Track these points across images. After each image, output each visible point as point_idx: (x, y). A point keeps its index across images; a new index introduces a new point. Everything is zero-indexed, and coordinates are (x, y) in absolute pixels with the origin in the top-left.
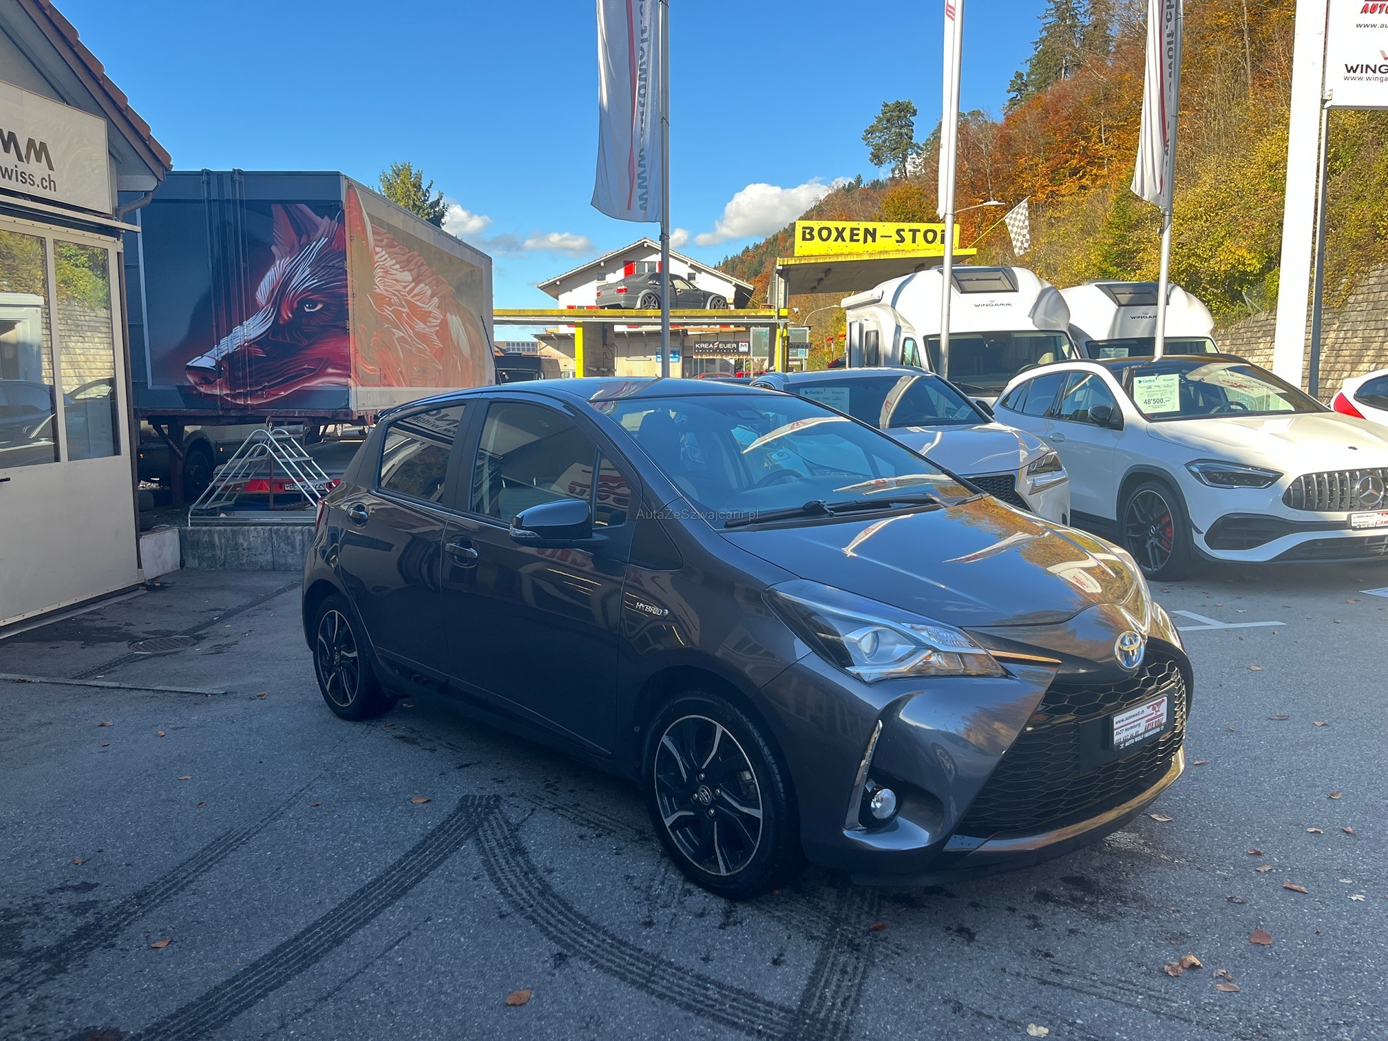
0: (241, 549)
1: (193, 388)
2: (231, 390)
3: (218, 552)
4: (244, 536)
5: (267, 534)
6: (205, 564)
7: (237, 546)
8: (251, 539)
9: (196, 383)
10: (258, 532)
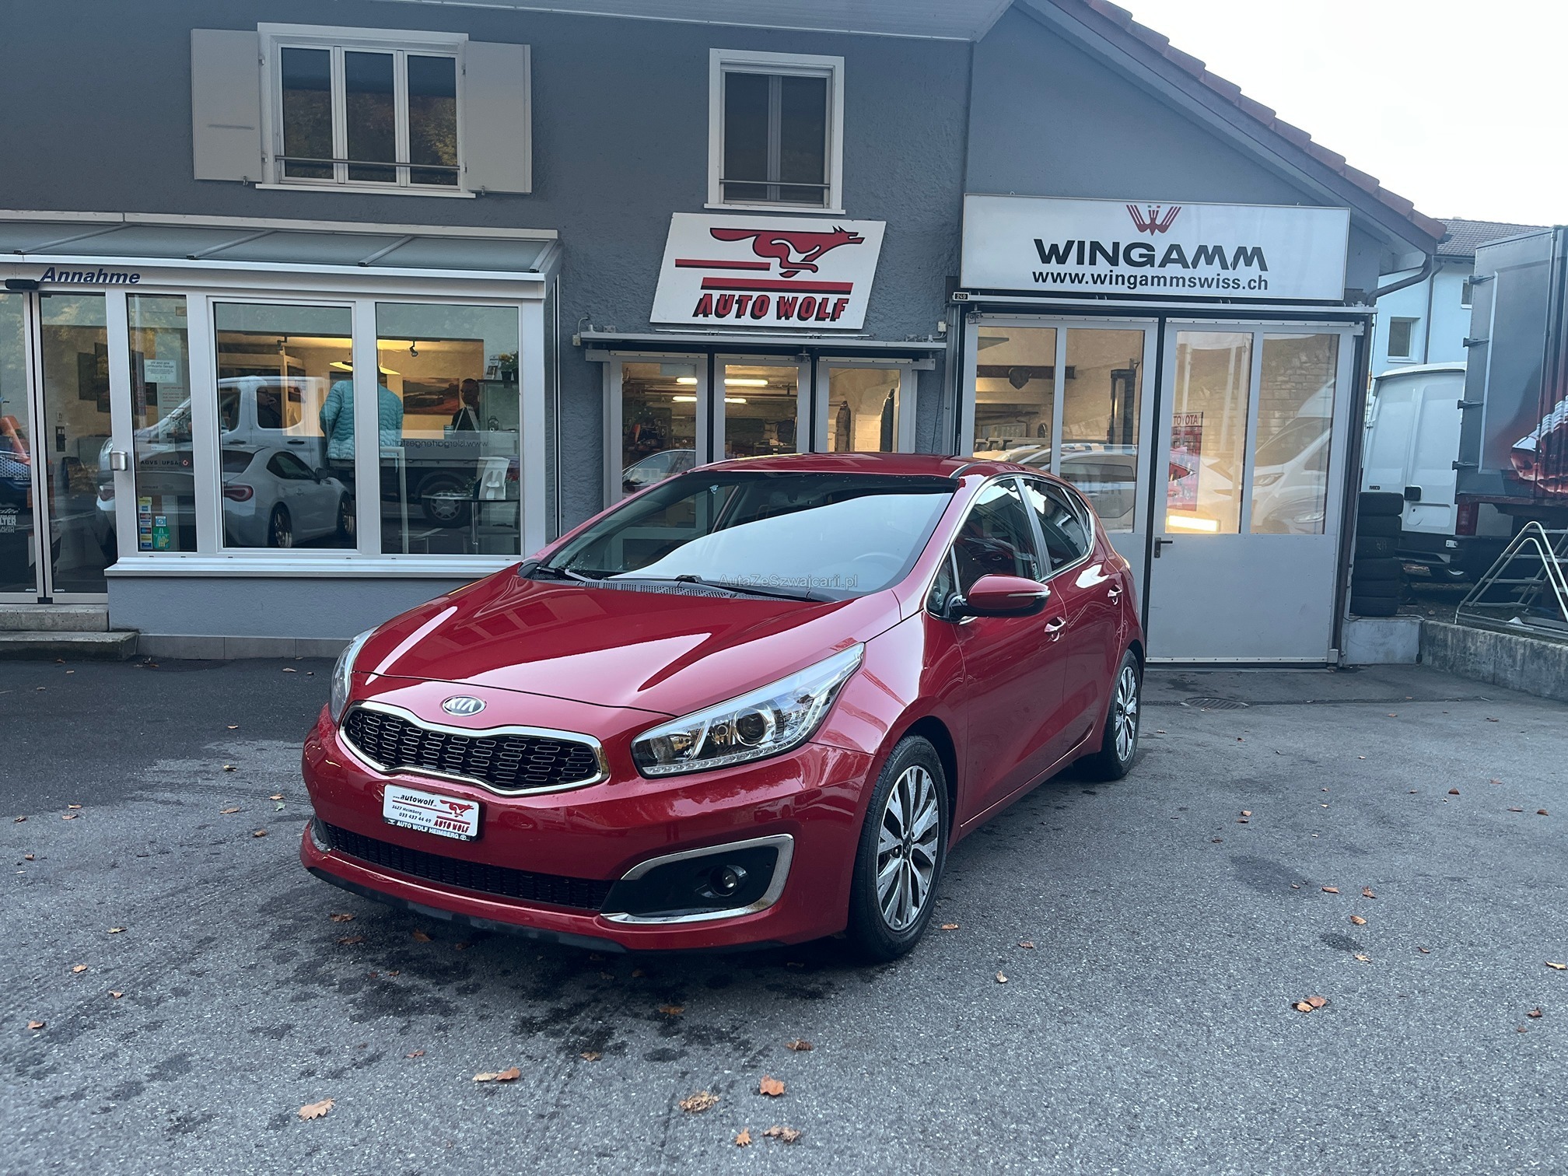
0: (1468, 653)
1: (1515, 473)
2: (1545, 475)
3: (1449, 653)
4: (1473, 639)
5: (1492, 641)
6: (1437, 663)
7: (1465, 648)
8: (1479, 644)
9: (1518, 467)
10: (1485, 637)
